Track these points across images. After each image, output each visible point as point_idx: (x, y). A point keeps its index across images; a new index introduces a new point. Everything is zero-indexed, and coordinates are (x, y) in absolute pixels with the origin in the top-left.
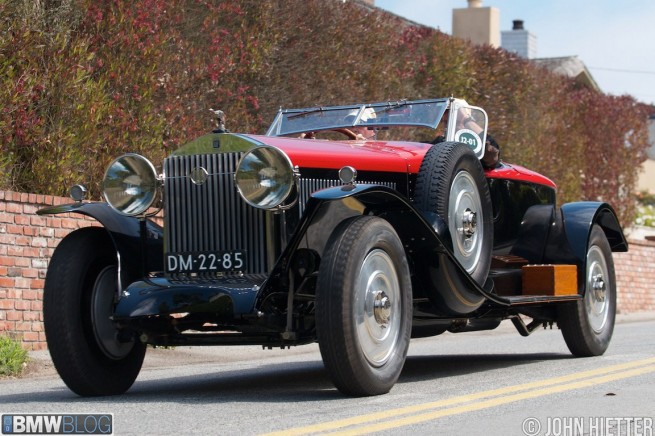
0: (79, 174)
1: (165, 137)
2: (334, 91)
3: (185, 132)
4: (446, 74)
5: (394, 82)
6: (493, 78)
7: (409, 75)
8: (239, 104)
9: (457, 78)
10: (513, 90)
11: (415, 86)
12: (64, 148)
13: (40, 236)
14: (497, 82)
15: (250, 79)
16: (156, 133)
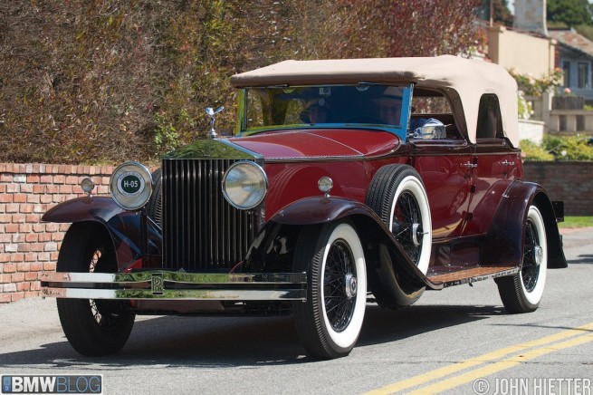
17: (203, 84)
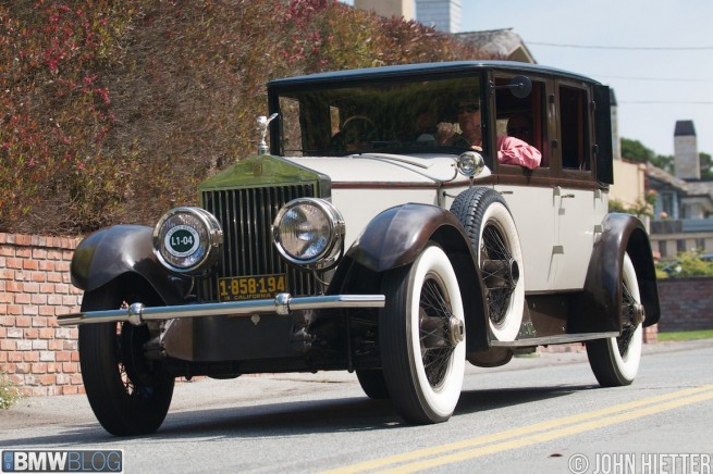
2: (204, 80)
3: (17, 135)
4: (345, 55)
5: (280, 67)
7: (299, 57)
8: (85, 98)
9: (359, 59)
15: (98, 66)
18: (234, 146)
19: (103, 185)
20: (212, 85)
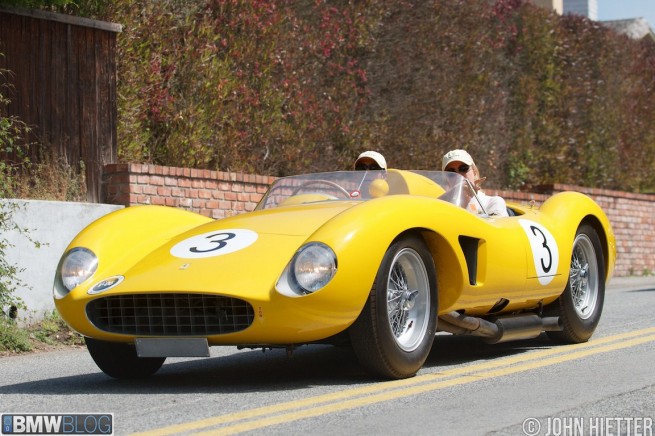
0: (208, 148)
1: (283, 110)
2: (434, 62)
3: (301, 105)
4: (535, 43)
5: (487, 52)
6: (578, 45)
7: (501, 45)
8: (348, 77)
9: (545, 46)
10: (595, 57)
11: (506, 54)
12: (195, 124)
13: (180, 206)
14: (582, 49)
15: (361, 54)
16: (277, 106)
17: (541, 131)
18: (454, 112)
19: (362, 143)
20: (439, 66)
